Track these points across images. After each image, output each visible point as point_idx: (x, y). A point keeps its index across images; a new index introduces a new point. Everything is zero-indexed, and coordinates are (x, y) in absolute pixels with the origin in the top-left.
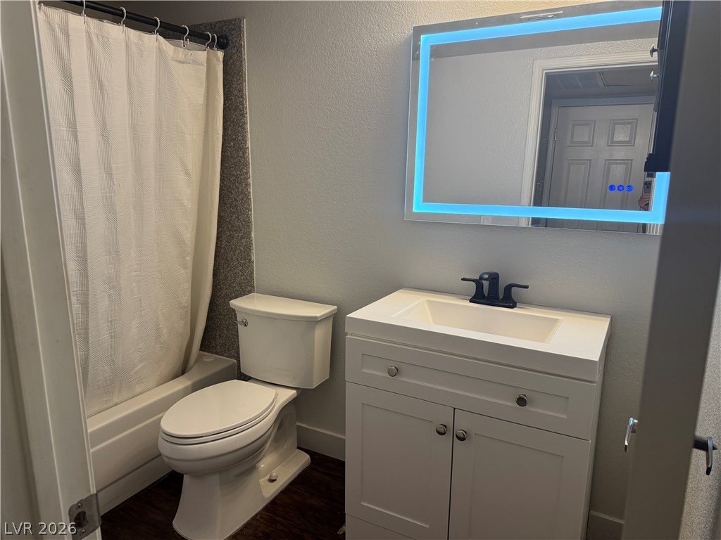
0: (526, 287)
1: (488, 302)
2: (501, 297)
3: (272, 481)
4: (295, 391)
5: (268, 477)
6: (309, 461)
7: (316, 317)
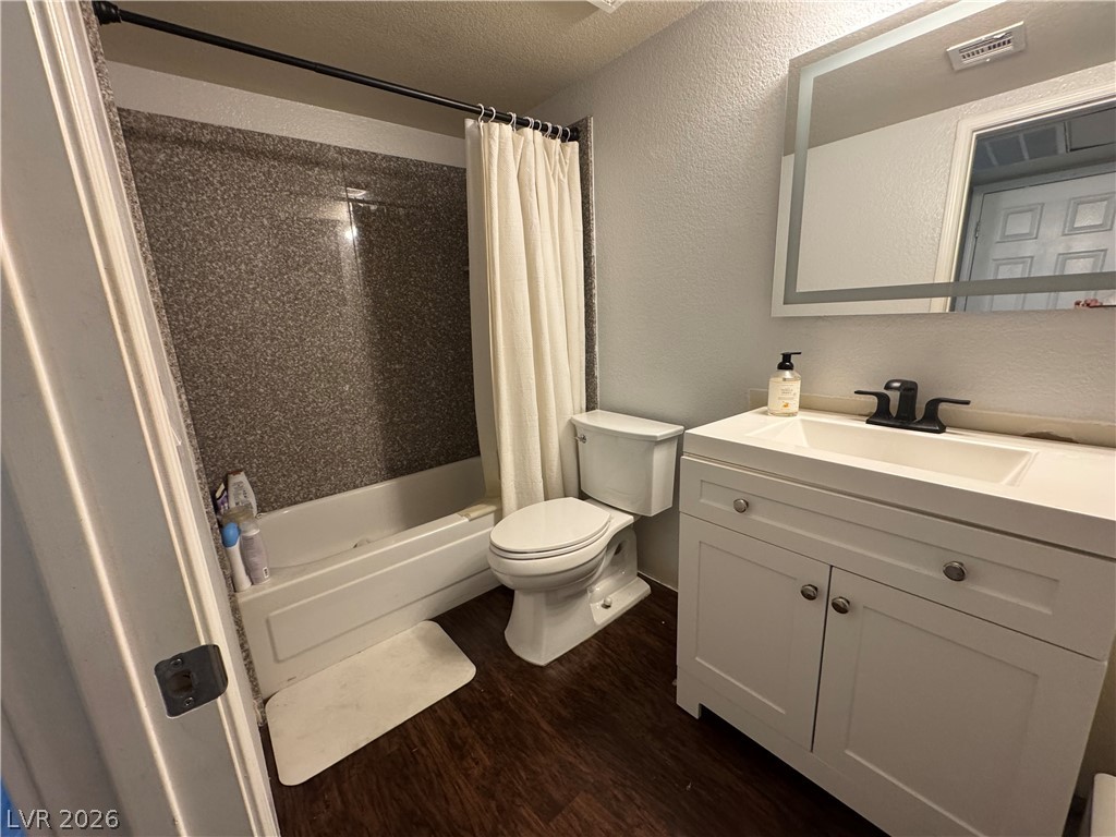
0: (967, 403)
1: (898, 424)
2: (919, 416)
3: (607, 607)
4: (632, 517)
5: (602, 602)
6: (650, 591)
7: (655, 437)
